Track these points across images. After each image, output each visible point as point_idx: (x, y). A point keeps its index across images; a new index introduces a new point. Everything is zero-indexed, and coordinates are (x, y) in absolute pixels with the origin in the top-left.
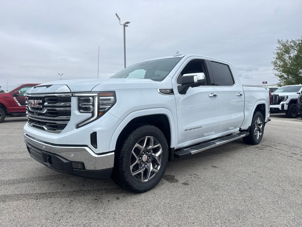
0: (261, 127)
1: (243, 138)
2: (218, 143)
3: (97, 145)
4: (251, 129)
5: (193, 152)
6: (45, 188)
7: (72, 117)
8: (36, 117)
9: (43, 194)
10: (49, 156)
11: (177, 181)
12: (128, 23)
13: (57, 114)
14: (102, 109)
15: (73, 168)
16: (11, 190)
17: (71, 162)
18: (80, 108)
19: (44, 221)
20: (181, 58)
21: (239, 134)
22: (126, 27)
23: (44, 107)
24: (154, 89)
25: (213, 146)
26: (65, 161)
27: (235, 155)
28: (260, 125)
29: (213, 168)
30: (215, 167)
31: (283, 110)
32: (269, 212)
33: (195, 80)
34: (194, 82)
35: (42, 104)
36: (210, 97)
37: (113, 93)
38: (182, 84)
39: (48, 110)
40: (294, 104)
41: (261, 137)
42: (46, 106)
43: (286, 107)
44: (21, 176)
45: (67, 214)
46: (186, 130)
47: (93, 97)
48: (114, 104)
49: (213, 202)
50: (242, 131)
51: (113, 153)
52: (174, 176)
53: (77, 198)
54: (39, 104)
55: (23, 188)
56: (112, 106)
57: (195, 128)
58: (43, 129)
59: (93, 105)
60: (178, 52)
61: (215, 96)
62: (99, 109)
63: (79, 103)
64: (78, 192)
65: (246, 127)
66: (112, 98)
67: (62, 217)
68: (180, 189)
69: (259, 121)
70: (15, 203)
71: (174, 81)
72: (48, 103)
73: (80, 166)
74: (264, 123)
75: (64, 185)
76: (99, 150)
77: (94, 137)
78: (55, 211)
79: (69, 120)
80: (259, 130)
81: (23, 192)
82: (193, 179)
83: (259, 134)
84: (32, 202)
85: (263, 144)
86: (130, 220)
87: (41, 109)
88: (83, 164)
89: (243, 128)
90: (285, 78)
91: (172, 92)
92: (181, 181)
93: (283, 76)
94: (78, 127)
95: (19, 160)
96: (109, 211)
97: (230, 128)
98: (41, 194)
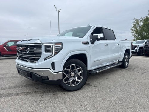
0: (128, 60)
1: (120, 65)
2: (109, 68)
3: (54, 68)
4: (123, 61)
5: (98, 72)
6: (28, 90)
7: (42, 55)
8: (23, 55)
9: (28, 92)
10: (30, 74)
11: (91, 85)
12: (60, 10)
13: (34, 53)
14: (56, 51)
15: (42, 79)
16: (11, 91)
17: (42, 77)
18: (46, 51)
19: (31, 105)
20: (91, 27)
21: (118, 64)
22: (59, 12)
23: (27, 50)
24: (80, 41)
25: (106, 69)
26: (39, 76)
27: (117, 73)
28: (127, 59)
29: (107, 80)
30: (108, 79)
31: (136, 52)
32: (136, 98)
33: (99, 37)
34: (98, 38)
35: (27, 49)
36: (105, 45)
37: (61, 44)
38: (93, 39)
39: (29, 52)
40: (141, 49)
41: (128, 64)
42: (28, 50)
43: (138, 51)
44: (15, 85)
45: (41, 101)
46: (94, 61)
47: (52, 45)
48: (62, 49)
49: (110, 94)
50: (119, 62)
51: (62, 72)
52: (89, 83)
53: (45, 94)
54: (25, 49)
55: (17, 90)
56: (61, 50)
57: (98, 60)
58: (27, 61)
59: (52, 49)
60: (89, 24)
61: (107, 45)
62: (55, 51)
63: (45, 48)
64: (44, 91)
65: (121, 60)
66: (61, 46)
67: (39, 103)
68: (93, 89)
69: (127, 57)
70: (15, 97)
71: (89, 38)
72: (30, 48)
73: (46, 78)
74: (129, 58)
75: (37, 88)
76: (55, 71)
77: (53, 64)
78: (35, 100)
79: (41, 56)
80: (127, 61)
81: (18, 92)
82: (99, 84)
83: (127, 63)
84: (23, 96)
85: (129, 68)
86: (72, 103)
87: (26, 51)
88: (48, 77)
89: (120, 61)
90: (137, 37)
91: (87, 43)
92: (93, 85)
93: (136, 36)
94: (45, 60)
95: (12, 77)
96: (61, 100)
97: (114, 61)
98: (26, 93)
